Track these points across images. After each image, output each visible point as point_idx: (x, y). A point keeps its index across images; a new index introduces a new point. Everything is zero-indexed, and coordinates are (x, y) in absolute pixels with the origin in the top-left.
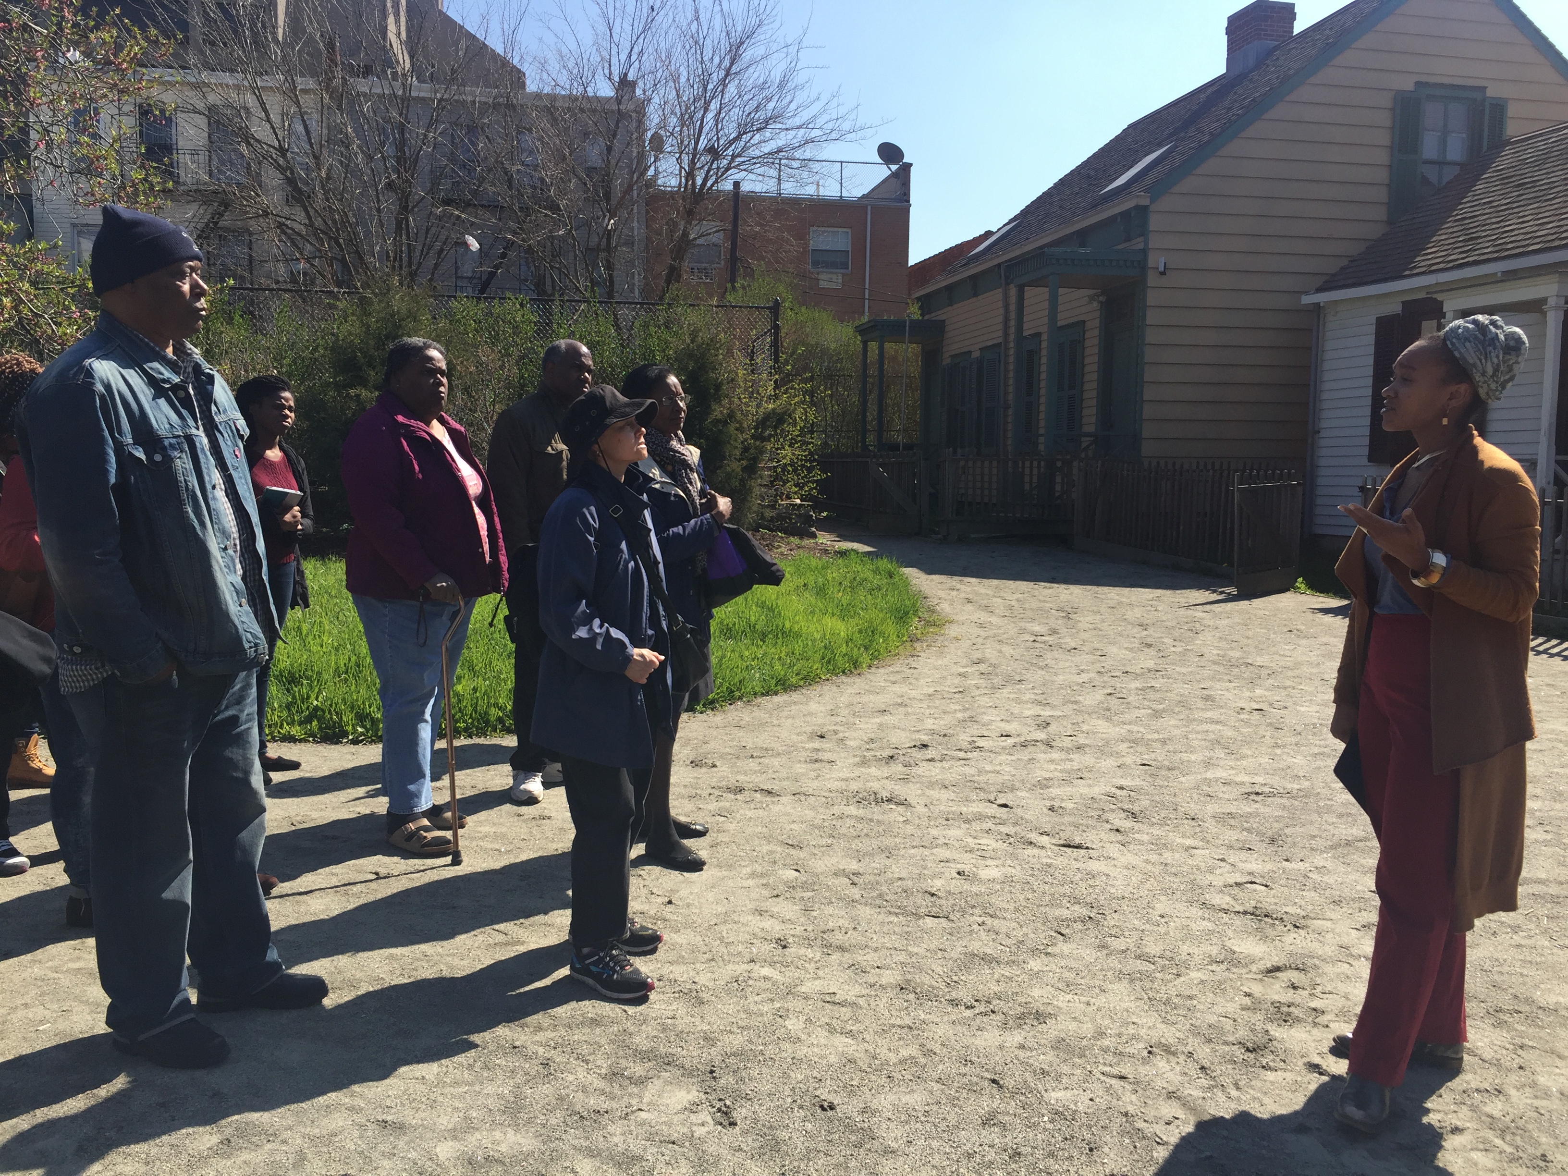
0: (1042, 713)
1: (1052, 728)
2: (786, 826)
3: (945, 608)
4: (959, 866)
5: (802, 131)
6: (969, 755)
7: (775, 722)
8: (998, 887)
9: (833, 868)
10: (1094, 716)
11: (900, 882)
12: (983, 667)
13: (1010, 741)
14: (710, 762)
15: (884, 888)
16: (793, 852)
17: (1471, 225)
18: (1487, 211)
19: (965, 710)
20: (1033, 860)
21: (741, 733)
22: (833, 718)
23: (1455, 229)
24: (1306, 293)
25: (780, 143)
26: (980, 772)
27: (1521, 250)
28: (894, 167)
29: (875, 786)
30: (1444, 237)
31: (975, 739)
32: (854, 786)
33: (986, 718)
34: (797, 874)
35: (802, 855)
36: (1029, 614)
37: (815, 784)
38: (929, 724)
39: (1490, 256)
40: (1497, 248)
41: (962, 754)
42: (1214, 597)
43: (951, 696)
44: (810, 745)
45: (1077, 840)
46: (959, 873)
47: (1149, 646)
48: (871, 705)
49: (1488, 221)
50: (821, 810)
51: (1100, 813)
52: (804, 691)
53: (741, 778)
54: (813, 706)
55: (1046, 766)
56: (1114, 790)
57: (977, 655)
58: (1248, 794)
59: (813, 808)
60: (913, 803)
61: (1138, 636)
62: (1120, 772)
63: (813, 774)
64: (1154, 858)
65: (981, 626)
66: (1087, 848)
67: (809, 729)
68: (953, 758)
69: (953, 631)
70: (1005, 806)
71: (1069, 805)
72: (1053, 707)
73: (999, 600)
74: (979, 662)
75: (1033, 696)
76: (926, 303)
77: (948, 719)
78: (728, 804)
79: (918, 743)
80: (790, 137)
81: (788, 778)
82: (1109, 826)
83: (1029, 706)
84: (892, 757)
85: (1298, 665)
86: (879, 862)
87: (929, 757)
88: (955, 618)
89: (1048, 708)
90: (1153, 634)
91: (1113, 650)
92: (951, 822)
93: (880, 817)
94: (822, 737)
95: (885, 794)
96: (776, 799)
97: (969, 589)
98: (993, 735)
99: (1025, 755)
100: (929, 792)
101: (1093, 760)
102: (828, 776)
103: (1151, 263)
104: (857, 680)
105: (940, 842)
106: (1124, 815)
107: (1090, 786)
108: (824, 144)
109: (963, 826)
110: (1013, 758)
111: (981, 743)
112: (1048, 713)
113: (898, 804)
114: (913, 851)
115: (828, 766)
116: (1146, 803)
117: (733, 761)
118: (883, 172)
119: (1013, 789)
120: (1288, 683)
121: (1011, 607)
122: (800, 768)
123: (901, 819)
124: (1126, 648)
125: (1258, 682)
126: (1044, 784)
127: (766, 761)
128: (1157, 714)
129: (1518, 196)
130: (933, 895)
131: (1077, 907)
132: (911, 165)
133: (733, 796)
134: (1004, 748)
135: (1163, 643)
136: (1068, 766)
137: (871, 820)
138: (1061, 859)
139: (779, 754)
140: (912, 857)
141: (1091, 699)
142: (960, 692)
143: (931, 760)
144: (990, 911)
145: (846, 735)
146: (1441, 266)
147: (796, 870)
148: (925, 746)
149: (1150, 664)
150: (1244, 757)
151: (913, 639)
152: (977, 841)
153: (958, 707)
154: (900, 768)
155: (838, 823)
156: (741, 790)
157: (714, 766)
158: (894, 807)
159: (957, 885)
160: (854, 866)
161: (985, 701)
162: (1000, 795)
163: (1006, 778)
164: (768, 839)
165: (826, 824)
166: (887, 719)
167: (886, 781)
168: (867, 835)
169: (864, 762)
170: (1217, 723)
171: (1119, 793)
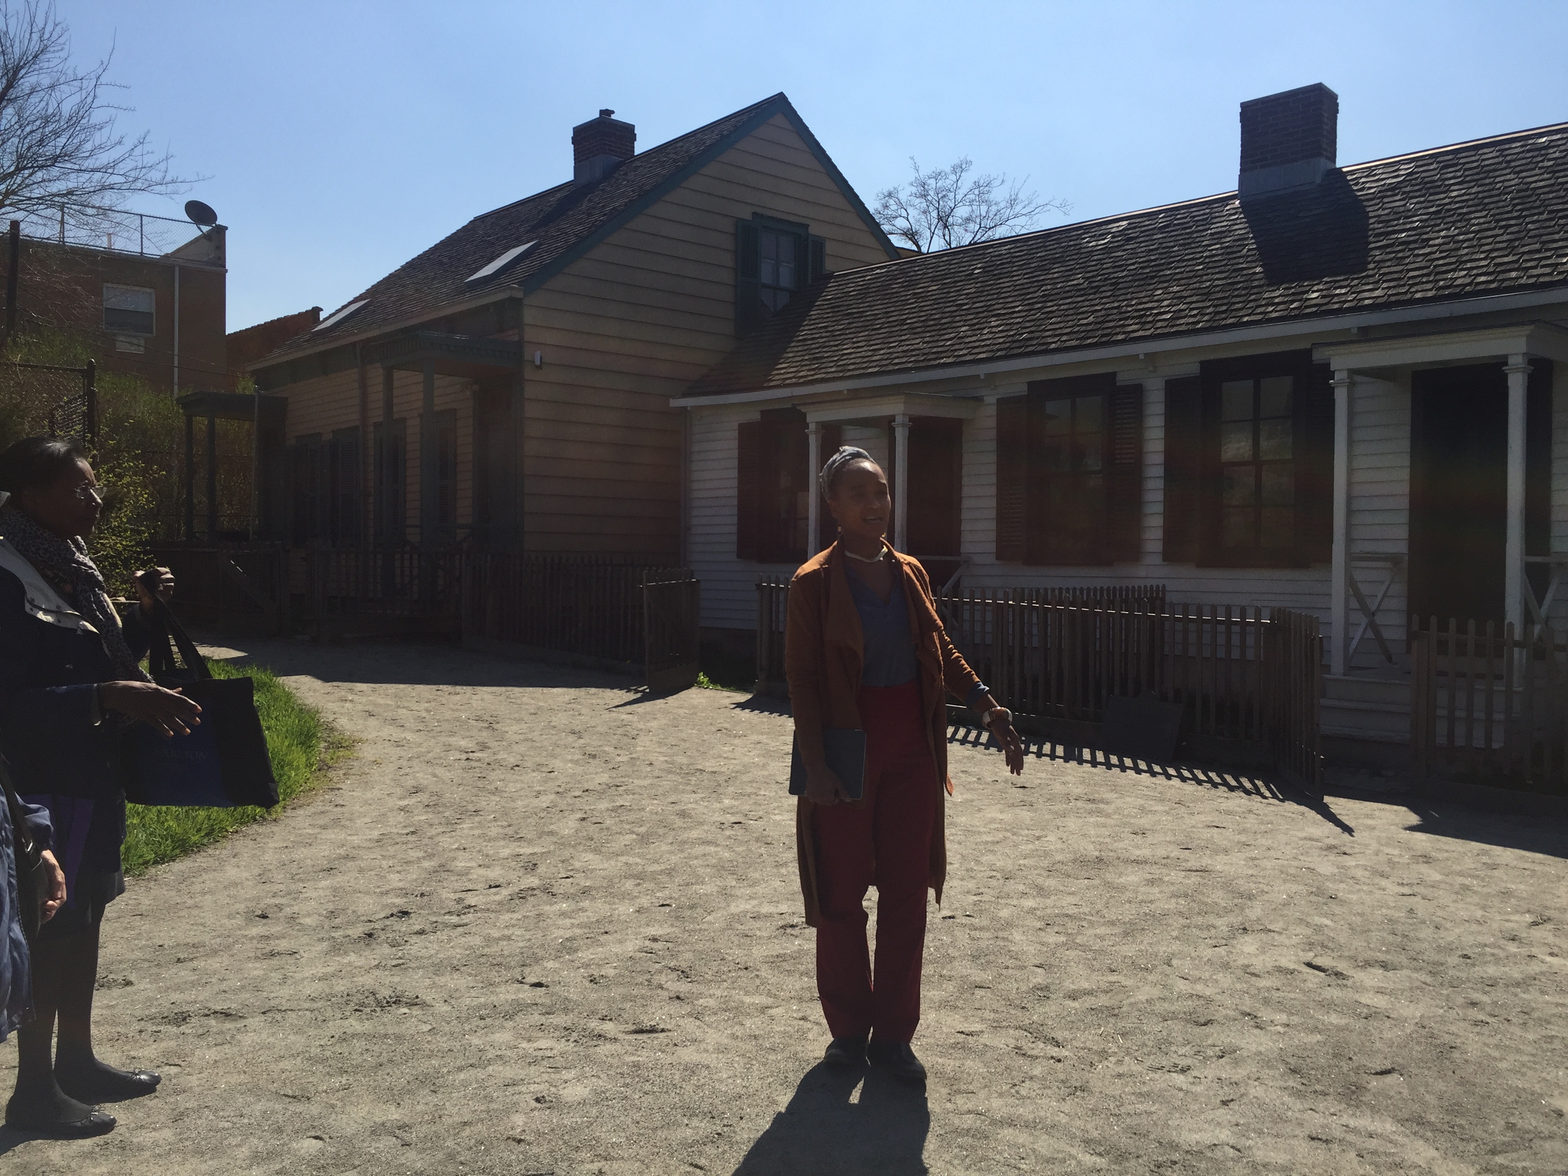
0: (522, 851)
1: (541, 869)
2: (272, 1066)
3: (344, 723)
4: (532, 1088)
5: (97, 176)
6: (465, 919)
7: (190, 902)
8: (594, 1112)
9: (367, 1124)
10: (581, 848)
11: (467, 1131)
12: (424, 797)
13: (505, 892)
14: (120, 978)
15: (450, 1143)
16: (299, 1107)
17: (813, 346)
18: (824, 334)
19: (430, 856)
20: (615, 1061)
21: (145, 926)
22: (267, 887)
23: (800, 349)
24: (674, 397)
25: (71, 185)
26: (489, 941)
27: (862, 371)
28: (206, 229)
29: (367, 981)
30: (791, 355)
31: (463, 895)
32: (341, 986)
33: (460, 864)
34: (319, 1144)
35: (314, 1109)
36: (446, 726)
37: (285, 992)
38: (395, 880)
39: (835, 375)
40: (840, 369)
41: (455, 919)
42: (632, 696)
43: (404, 839)
44: (254, 931)
45: (647, 1023)
46: (538, 1100)
47: (594, 757)
48: (309, 862)
49: (827, 344)
50: (312, 1032)
51: (648, 976)
52: (210, 851)
53: (175, 996)
54: (232, 872)
55: (560, 922)
56: (647, 943)
57: (410, 782)
58: (783, 927)
59: (299, 1031)
60: (428, 999)
61: (576, 745)
62: (643, 918)
63: (276, 976)
64: (738, 1031)
65: (398, 744)
66: (663, 1031)
67: (241, 907)
68: (446, 925)
69: (368, 752)
70: (539, 985)
71: (610, 972)
72: (530, 842)
73: (405, 711)
74: (417, 790)
75: (500, 830)
76: (262, 377)
77: (414, 873)
78: (172, 1044)
79: (395, 911)
80: (82, 180)
81: (243, 987)
82: (665, 994)
83: (502, 843)
84: (370, 935)
85: (746, 769)
86: (425, 1101)
87: (417, 928)
88: (364, 736)
89: (523, 844)
90: (590, 741)
91: (557, 764)
92: (489, 1021)
93: (397, 1030)
94: (264, 917)
95: (385, 993)
96: (240, 1024)
97: (364, 700)
98: (479, 886)
99: (528, 909)
100: (441, 980)
101: (607, 907)
102: (298, 976)
103: (527, 357)
104: (275, 829)
105: (490, 1056)
106: (674, 975)
107: (620, 942)
108: (127, 193)
109: (506, 1024)
110: (516, 916)
111: (471, 899)
112: (529, 851)
113: (411, 1005)
114: (462, 1076)
115: (291, 960)
116: (689, 955)
117: (154, 970)
118: (191, 232)
119: (537, 960)
120: (749, 790)
121: (422, 720)
122: (256, 969)
123: (426, 1028)
124: (571, 761)
125: (721, 790)
126: (568, 947)
127: (201, 964)
128: (644, 839)
129: (849, 324)
130: (519, 1141)
131: (695, 1122)
132: (226, 228)
133: (174, 1029)
134: (500, 903)
135: (605, 752)
136: (582, 918)
137: (386, 1036)
138: (644, 1053)
139: (215, 952)
140: (465, 1084)
141: (568, 826)
142: (413, 833)
143: (421, 932)
144: (600, 1151)
145: (296, 909)
146: (794, 380)
147: (316, 1138)
148: (405, 913)
149: (604, 778)
150: (754, 884)
151: (324, 767)
152: (535, 1045)
153: (421, 854)
154: (386, 950)
155: (344, 1049)
156: (182, 1018)
157: (128, 983)
158: (406, 1010)
159: (541, 1118)
160: (394, 1115)
161: (445, 842)
162: (527, 970)
163: (521, 944)
164: (255, 1091)
165: (328, 1054)
166: (338, 880)
167: (377, 972)
168: (391, 1061)
169: (336, 948)
170: (709, 843)
171: (655, 946)
